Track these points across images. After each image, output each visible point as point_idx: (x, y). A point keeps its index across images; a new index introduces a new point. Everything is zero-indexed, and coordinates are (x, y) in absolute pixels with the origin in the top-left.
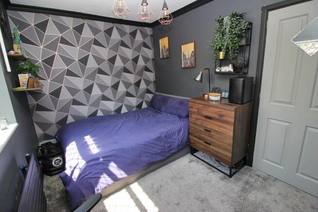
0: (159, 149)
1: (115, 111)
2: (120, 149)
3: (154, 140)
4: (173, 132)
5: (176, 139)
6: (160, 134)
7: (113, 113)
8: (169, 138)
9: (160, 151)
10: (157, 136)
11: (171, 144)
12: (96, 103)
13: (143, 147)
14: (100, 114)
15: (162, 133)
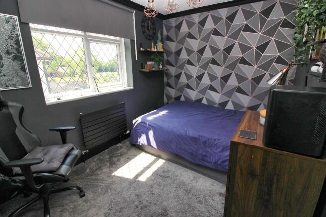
0: (191, 150)
1: (220, 104)
2: (159, 126)
3: (189, 137)
4: (217, 144)
5: (216, 154)
6: (199, 136)
7: (216, 106)
8: (208, 147)
9: (191, 151)
10: (195, 136)
11: (207, 154)
12: (203, 92)
13: (176, 136)
14: (204, 102)
15: (202, 136)
